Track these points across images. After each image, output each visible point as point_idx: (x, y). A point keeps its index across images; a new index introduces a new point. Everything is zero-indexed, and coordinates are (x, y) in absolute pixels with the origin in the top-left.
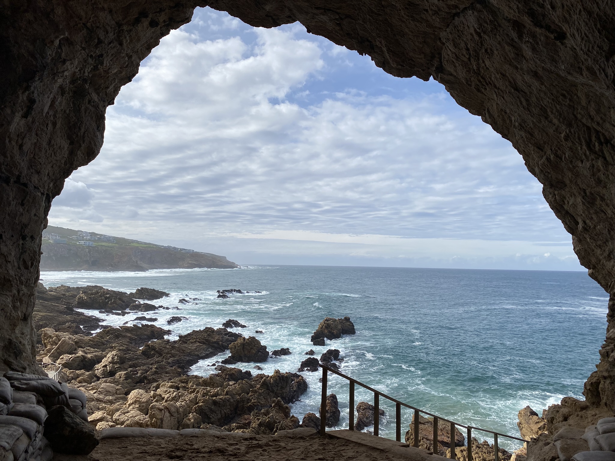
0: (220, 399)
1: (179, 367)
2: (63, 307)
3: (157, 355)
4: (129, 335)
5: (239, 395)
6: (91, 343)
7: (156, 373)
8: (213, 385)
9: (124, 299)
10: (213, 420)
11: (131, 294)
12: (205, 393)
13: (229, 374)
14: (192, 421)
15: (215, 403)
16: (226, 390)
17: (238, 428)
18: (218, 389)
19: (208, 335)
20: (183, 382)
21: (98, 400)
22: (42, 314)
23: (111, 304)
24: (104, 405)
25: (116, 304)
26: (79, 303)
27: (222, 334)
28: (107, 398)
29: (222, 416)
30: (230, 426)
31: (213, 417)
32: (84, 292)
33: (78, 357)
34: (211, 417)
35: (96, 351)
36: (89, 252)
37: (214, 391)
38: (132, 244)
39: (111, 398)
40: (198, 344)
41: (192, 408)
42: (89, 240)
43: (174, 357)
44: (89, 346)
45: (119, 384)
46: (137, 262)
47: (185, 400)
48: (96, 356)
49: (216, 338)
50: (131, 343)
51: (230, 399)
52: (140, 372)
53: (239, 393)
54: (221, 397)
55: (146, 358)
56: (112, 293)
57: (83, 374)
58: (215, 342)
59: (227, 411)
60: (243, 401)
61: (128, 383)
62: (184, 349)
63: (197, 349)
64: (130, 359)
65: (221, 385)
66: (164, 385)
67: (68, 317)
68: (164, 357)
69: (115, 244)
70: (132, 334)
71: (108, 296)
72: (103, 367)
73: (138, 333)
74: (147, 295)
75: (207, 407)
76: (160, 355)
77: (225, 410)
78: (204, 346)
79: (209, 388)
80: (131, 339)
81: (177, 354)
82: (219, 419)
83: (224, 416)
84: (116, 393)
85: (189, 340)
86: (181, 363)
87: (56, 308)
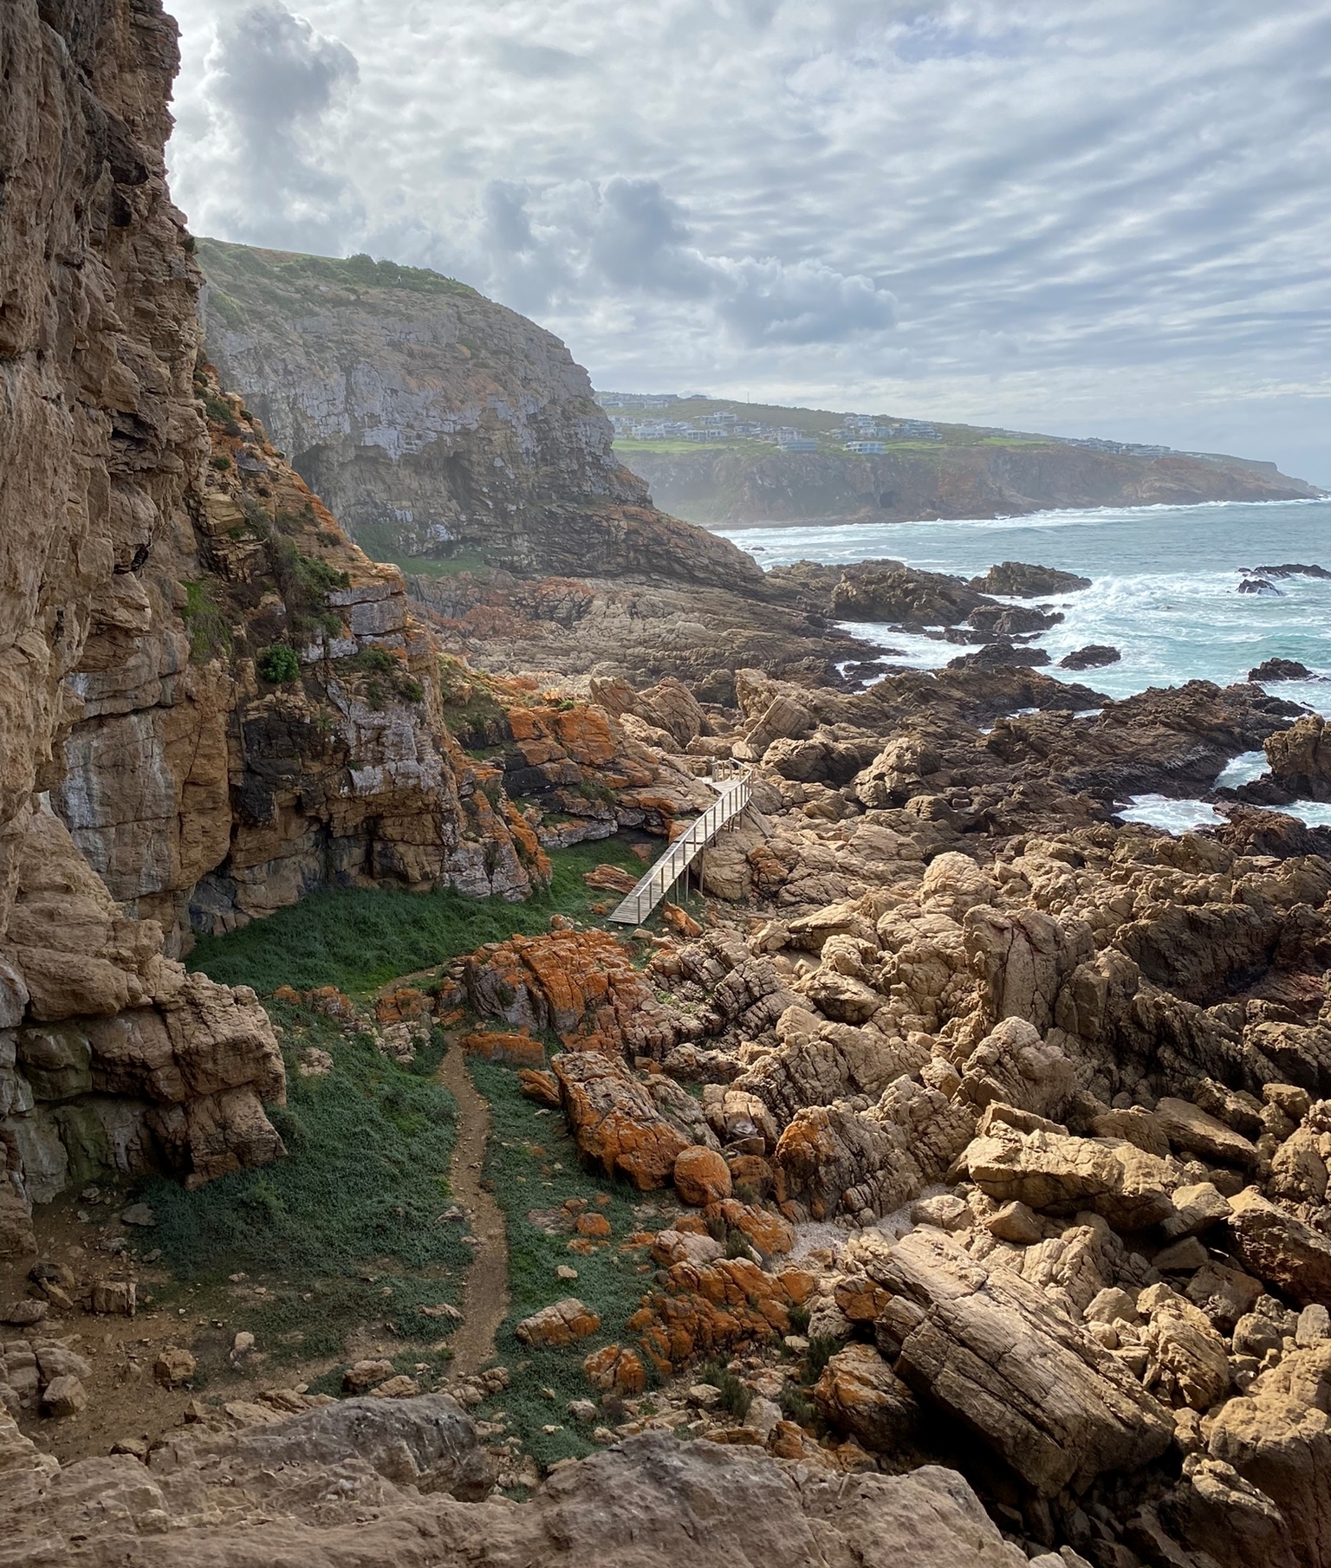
0: (1213, 912)
1: (1095, 795)
2: (799, 618)
3: (1033, 755)
4: (957, 694)
5: (1287, 904)
6: (854, 711)
7: (1022, 806)
8: (1196, 864)
9: (955, 594)
10: (1183, 975)
11: (977, 580)
12: (1161, 889)
13: (1257, 832)
14: (1106, 974)
15: (1193, 923)
16: (1237, 885)
17: (1271, 1016)
18: (1211, 878)
19: (1197, 704)
20: (1100, 845)
21: (845, 869)
22: (746, 633)
23: (920, 608)
24: (860, 884)
25: (932, 607)
26: (838, 605)
27: (1244, 703)
28: (871, 865)
29: (1217, 966)
30: (1245, 1004)
31: (1184, 966)
32: (850, 578)
33: (812, 747)
34: (1178, 965)
35: (862, 735)
36: (874, 470)
37: (1193, 883)
38: (986, 441)
39: (881, 867)
40: (1162, 730)
41: (1115, 929)
42: (873, 437)
43: (1081, 763)
44: (850, 721)
45: (913, 829)
46: (1000, 489)
47: (1092, 903)
48: (859, 747)
49: (1223, 713)
50: (963, 717)
51: (1248, 915)
52: (977, 799)
53: (1285, 896)
54: (1216, 906)
55: (1000, 761)
56: (921, 579)
57: (819, 793)
58: (1218, 728)
59: (1239, 953)
60: (1300, 929)
61: (938, 830)
62: (1115, 742)
63: (1158, 746)
64: (952, 763)
65: (1224, 867)
66: (1038, 847)
67: (809, 643)
68: (1051, 762)
69: (941, 442)
70: (966, 691)
71: (911, 586)
72: (875, 778)
73: (985, 690)
74: (1022, 584)
75: (1167, 932)
76: (1042, 755)
77: (1230, 951)
78: (1183, 738)
79: (1177, 873)
80: (963, 705)
81: (1091, 757)
82: (1206, 976)
83: (1224, 966)
84: (898, 854)
85: (1135, 715)
86: (1103, 784)
87: (785, 619)
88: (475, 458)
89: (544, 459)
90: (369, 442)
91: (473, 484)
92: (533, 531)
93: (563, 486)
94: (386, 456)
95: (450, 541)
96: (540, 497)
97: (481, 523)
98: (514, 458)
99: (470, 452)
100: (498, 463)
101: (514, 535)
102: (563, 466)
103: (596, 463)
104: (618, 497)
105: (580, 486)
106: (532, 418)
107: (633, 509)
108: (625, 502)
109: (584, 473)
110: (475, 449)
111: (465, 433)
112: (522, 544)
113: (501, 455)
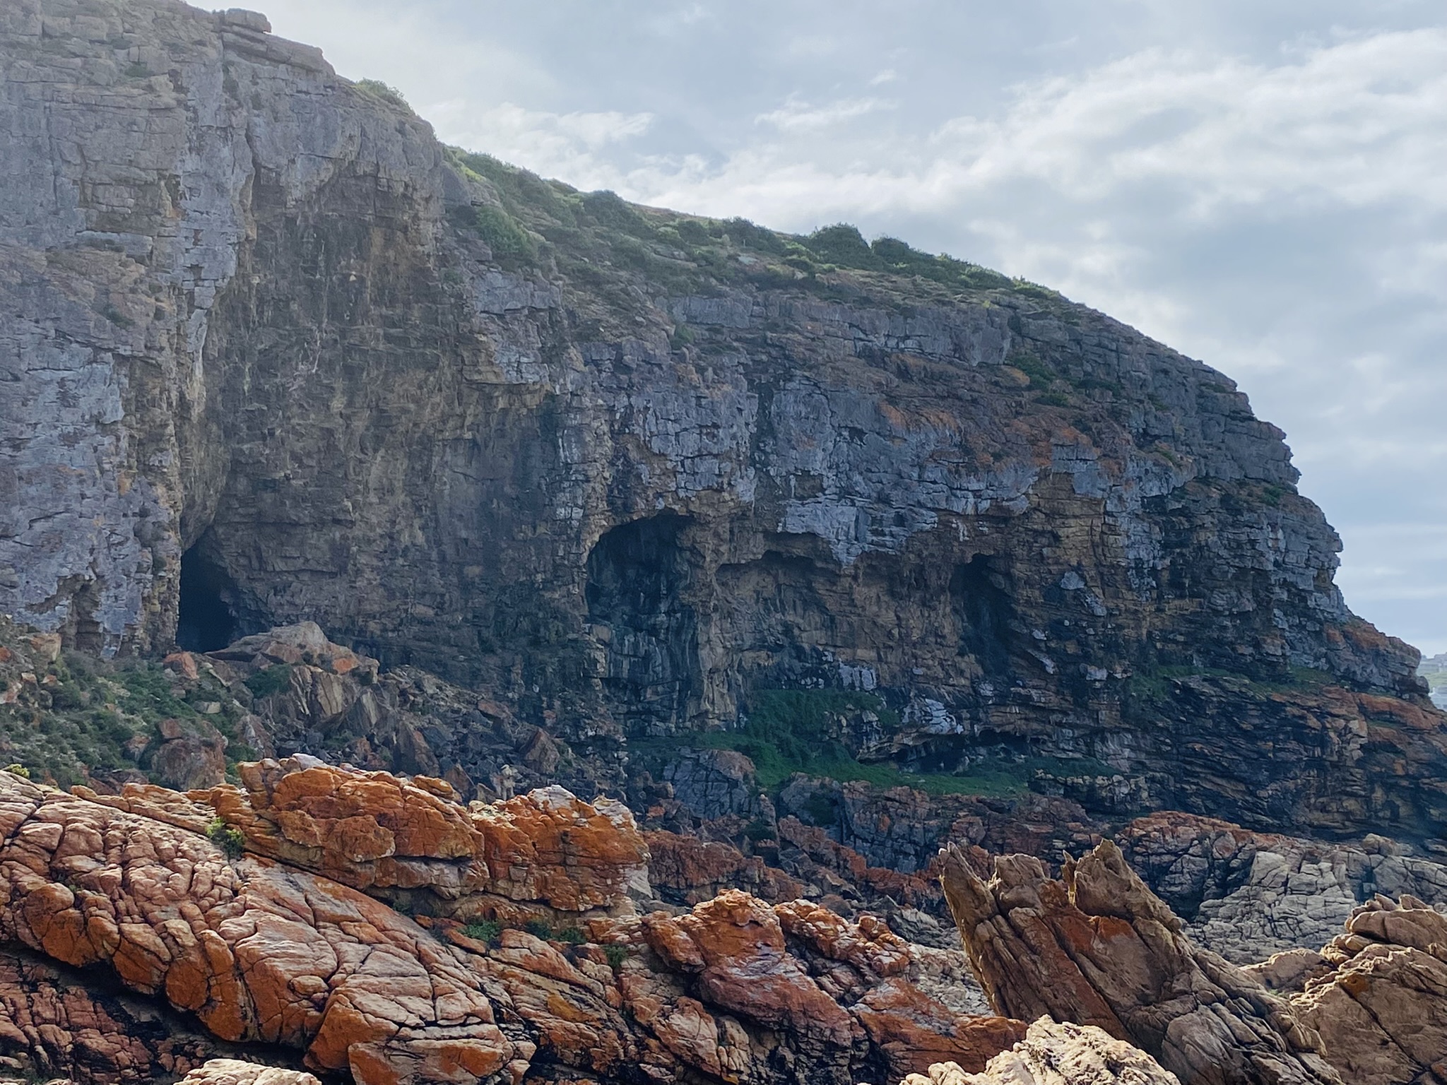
88: (1020, 569)
89: (1176, 584)
90: (794, 526)
91: (1014, 625)
92: (1146, 727)
93: (1219, 642)
94: (828, 557)
95: (953, 736)
96: (1164, 659)
97: (1025, 702)
98: (1109, 576)
99: (1009, 556)
100: (1073, 583)
101: (1099, 733)
102: (1220, 601)
103: (1298, 605)
104: (1348, 676)
105: (1257, 645)
106: (1154, 506)
107: (1384, 701)
108: (1364, 686)
109: (1269, 623)
110: (1019, 551)
111: (1000, 517)
112: (1118, 751)
113: (1078, 569)
